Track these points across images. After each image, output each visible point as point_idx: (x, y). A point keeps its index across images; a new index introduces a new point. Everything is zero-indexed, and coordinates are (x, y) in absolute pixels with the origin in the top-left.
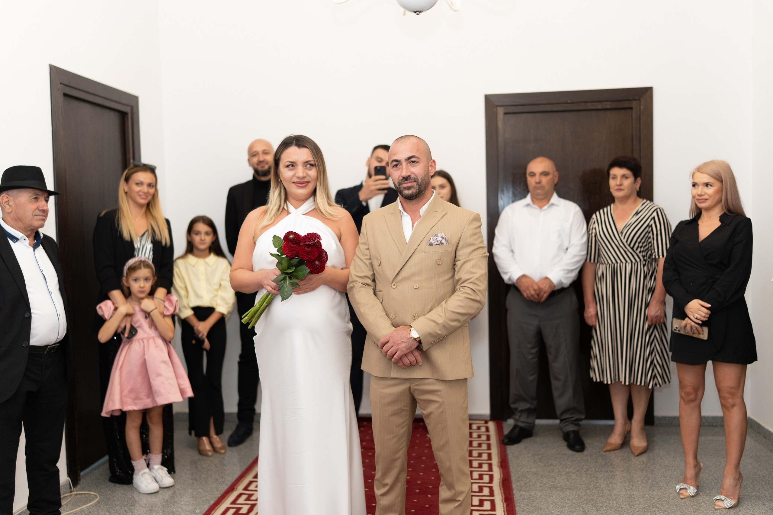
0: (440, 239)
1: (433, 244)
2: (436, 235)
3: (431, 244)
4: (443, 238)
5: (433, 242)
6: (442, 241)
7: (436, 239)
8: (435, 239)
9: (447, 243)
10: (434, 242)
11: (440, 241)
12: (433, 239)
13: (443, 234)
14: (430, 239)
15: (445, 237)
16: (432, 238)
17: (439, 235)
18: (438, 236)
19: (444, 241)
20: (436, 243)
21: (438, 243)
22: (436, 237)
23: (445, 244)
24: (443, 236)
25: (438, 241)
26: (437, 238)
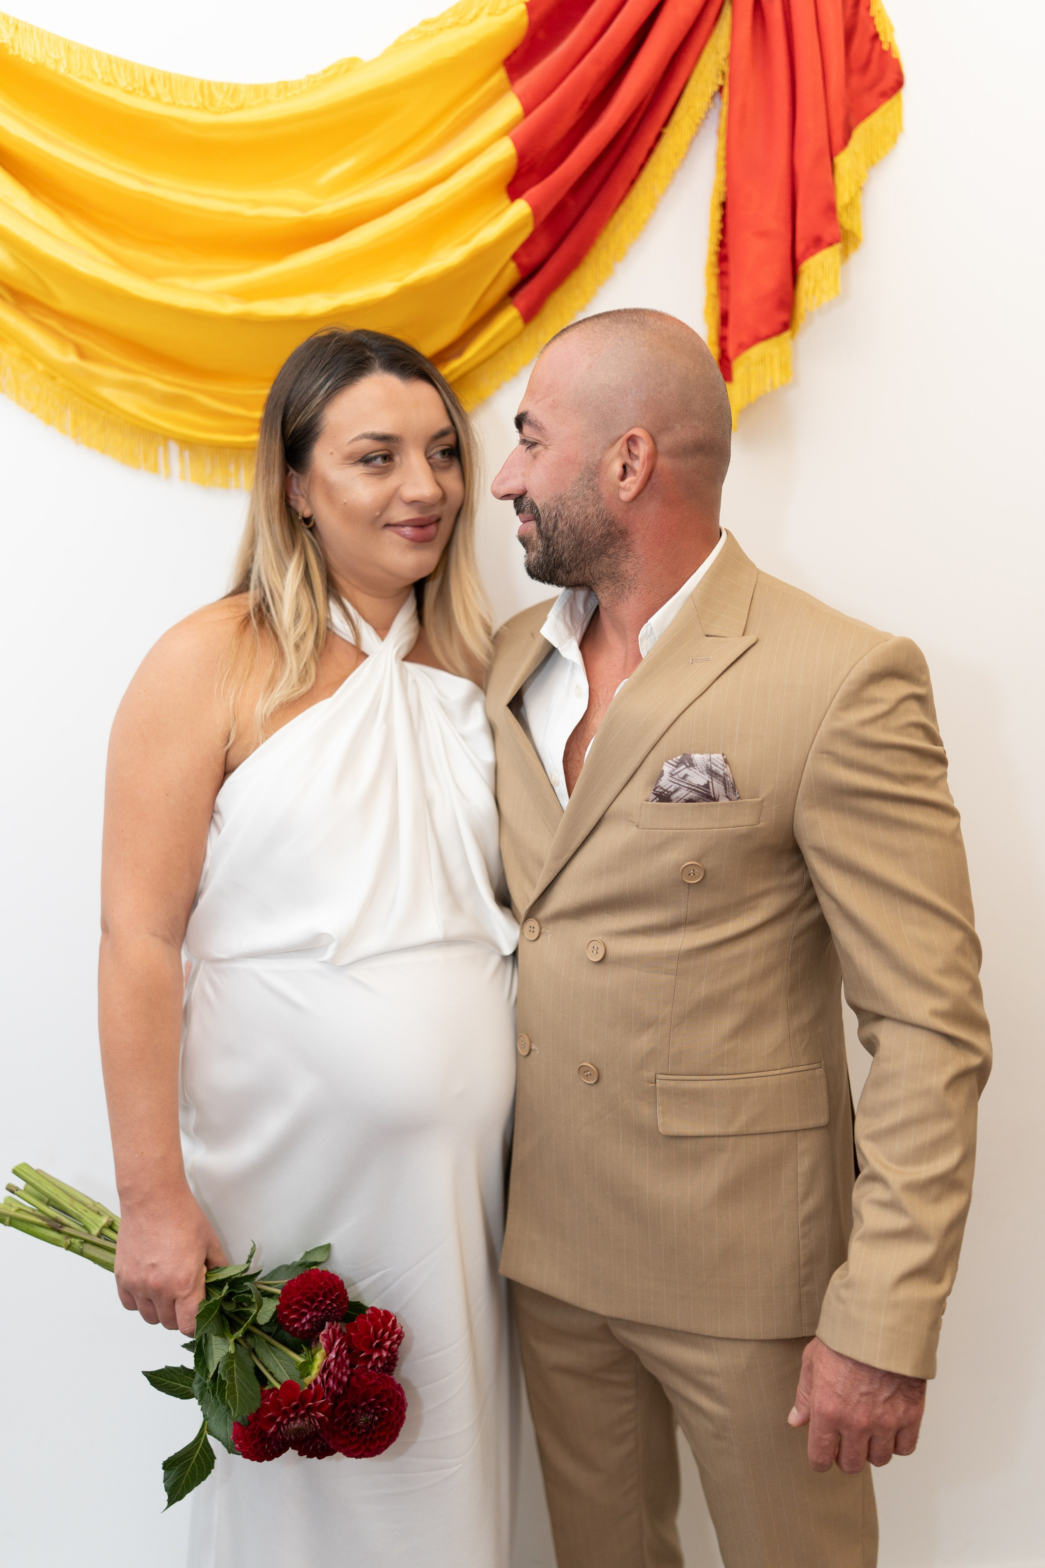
0: (699, 779)
1: (674, 797)
2: (687, 761)
3: (664, 797)
4: (711, 773)
5: (672, 789)
6: (707, 786)
7: (686, 776)
8: (682, 775)
9: (732, 796)
10: (676, 790)
11: (698, 786)
12: (672, 775)
13: (717, 758)
14: (662, 774)
15: (721, 773)
16: (667, 768)
17: (697, 757)
18: (692, 765)
19: (717, 788)
20: (683, 793)
21: (693, 795)
22: (683, 770)
23: (724, 800)
24: (714, 768)
25: (692, 788)
26: (686, 771)
